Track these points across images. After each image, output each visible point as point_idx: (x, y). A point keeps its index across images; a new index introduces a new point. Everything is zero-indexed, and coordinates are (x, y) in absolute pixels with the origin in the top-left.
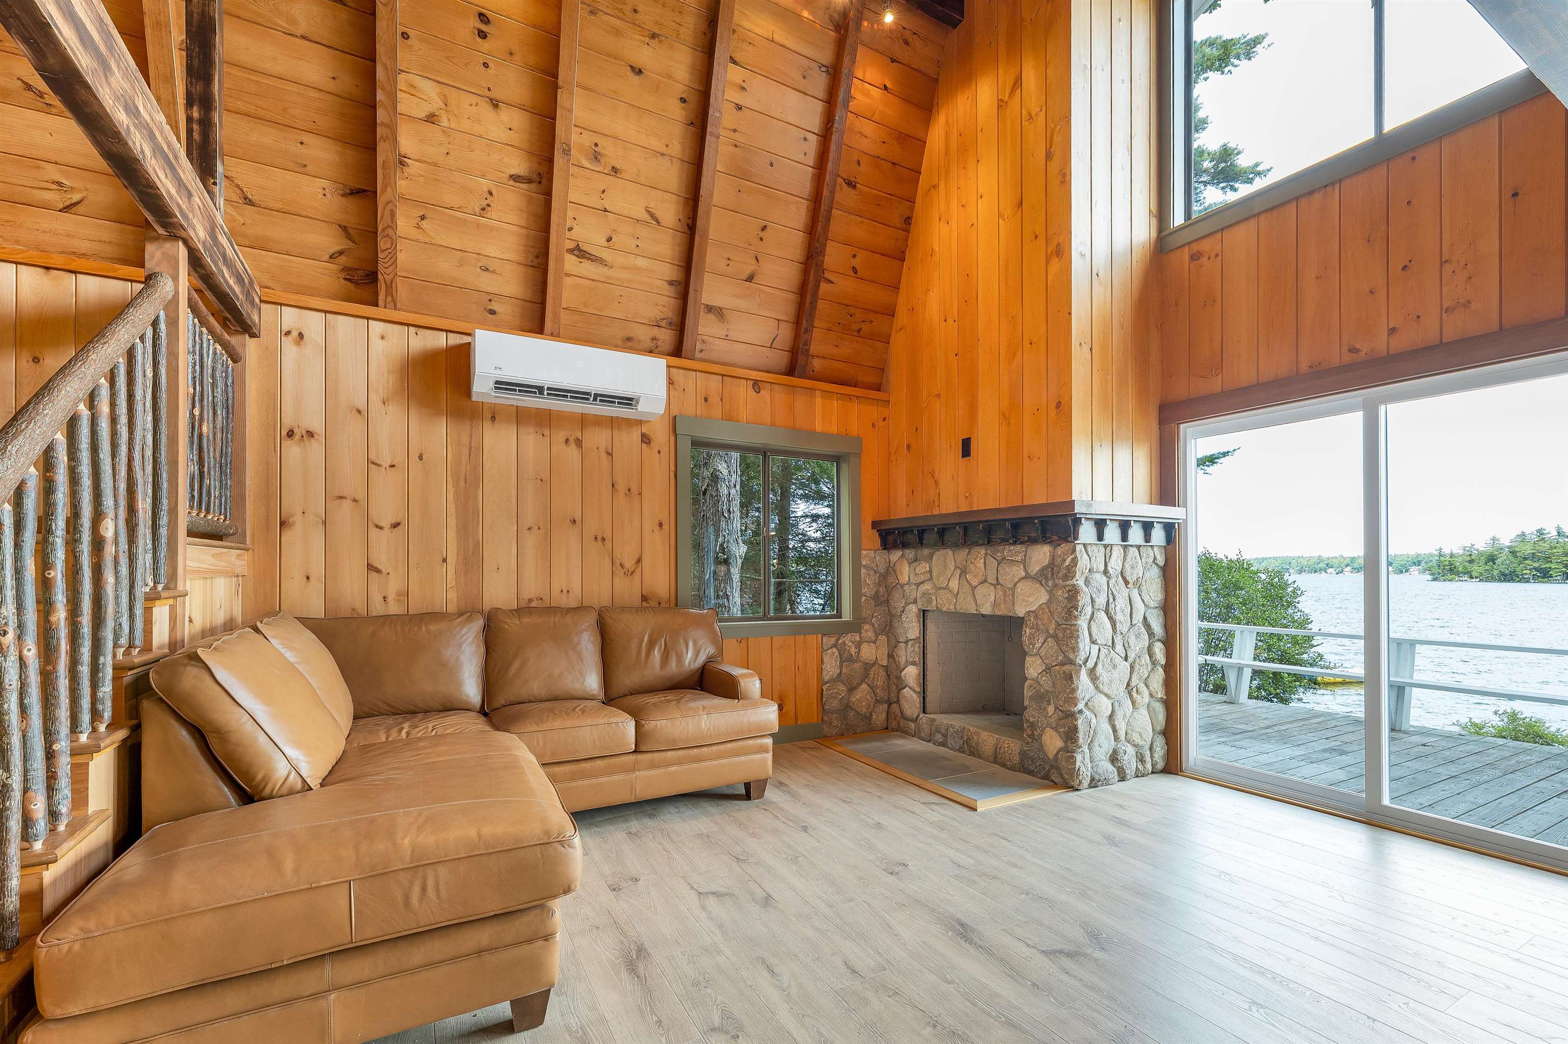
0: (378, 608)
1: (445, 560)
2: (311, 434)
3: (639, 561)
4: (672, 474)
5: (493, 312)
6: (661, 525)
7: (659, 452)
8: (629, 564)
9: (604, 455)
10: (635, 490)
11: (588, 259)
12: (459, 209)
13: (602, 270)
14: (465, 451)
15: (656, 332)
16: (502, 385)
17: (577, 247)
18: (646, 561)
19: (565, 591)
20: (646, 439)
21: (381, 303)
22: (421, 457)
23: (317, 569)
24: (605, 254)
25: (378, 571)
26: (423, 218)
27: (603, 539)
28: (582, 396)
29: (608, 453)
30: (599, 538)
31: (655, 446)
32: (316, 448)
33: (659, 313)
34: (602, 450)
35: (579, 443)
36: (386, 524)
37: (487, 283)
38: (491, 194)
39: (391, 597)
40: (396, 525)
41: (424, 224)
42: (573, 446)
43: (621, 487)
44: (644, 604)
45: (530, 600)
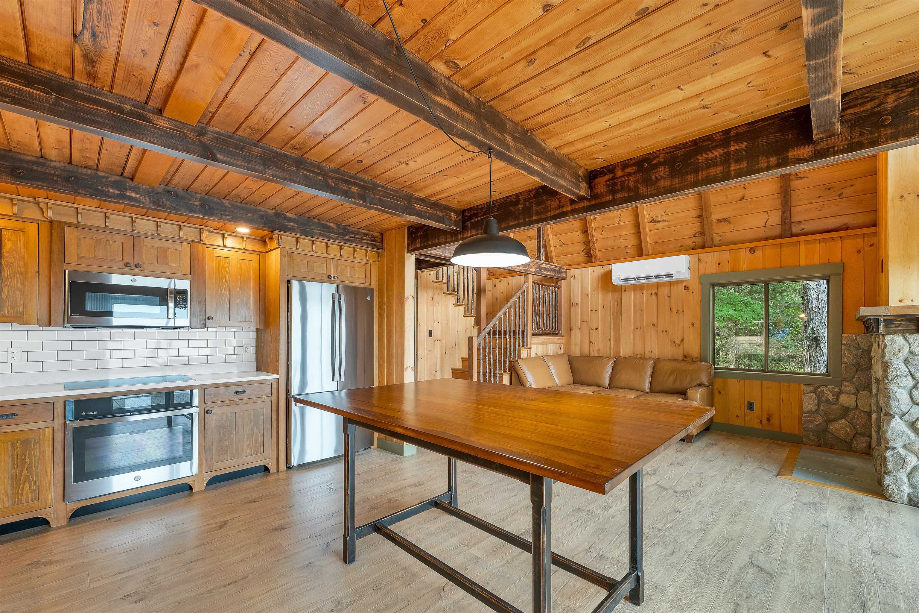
0: (592, 354)
1: (610, 340)
2: (577, 304)
3: (682, 340)
4: (699, 302)
5: (627, 253)
6: (693, 324)
7: (693, 293)
8: (678, 341)
9: (667, 297)
10: (680, 311)
11: (658, 222)
12: (612, 224)
13: (665, 224)
14: (616, 303)
15: (694, 239)
16: (623, 280)
17: (653, 220)
18: (686, 340)
19: (650, 352)
20: (686, 288)
21: (593, 261)
22: (603, 307)
23: (578, 342)
24: (664, 218)
25: (592, 343)
26: (602, 231)
27: (666, 331)
28: (651, 277)
29: (669, 296)
30: (664, 331)
31: (690, 290)
32: (578, 307)
33: (693, 231)
34: (666, 295)
35: (656, 294)
36: (594, 329)
37: (625, 244)
38: (621, 215)
39: (595, 351)
40: (597, 329)
41: (603, 233)
42: (654, 295)
43: (674, 310)
44: (685, 359)
45: (637, 354)
